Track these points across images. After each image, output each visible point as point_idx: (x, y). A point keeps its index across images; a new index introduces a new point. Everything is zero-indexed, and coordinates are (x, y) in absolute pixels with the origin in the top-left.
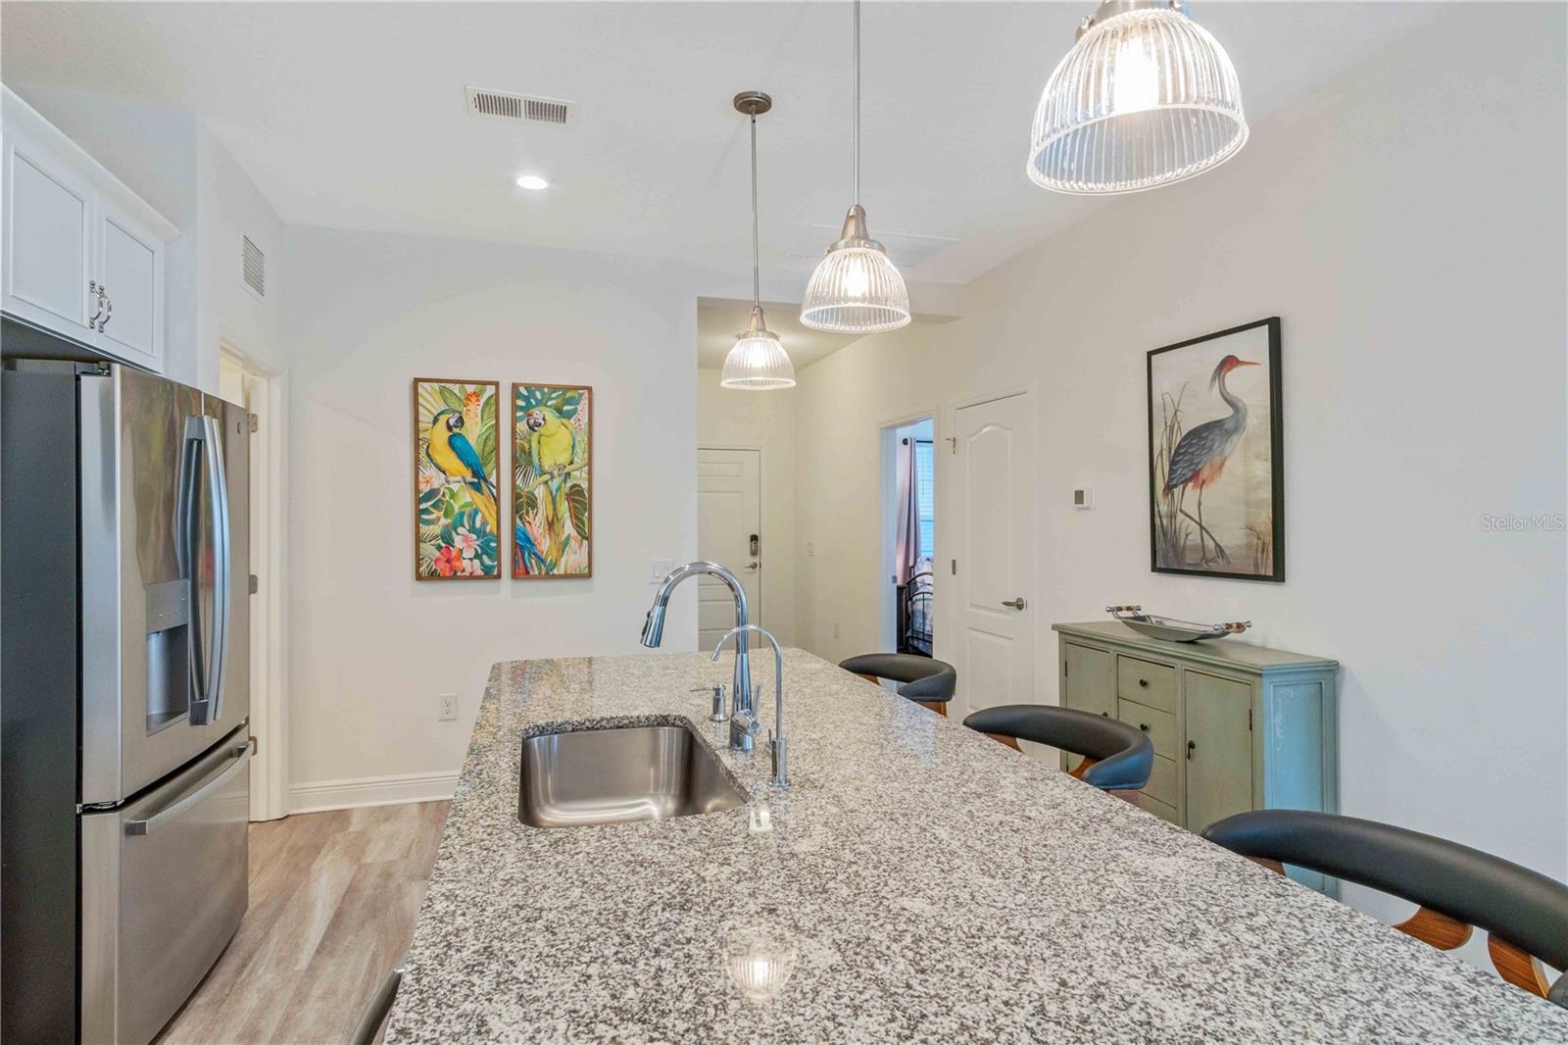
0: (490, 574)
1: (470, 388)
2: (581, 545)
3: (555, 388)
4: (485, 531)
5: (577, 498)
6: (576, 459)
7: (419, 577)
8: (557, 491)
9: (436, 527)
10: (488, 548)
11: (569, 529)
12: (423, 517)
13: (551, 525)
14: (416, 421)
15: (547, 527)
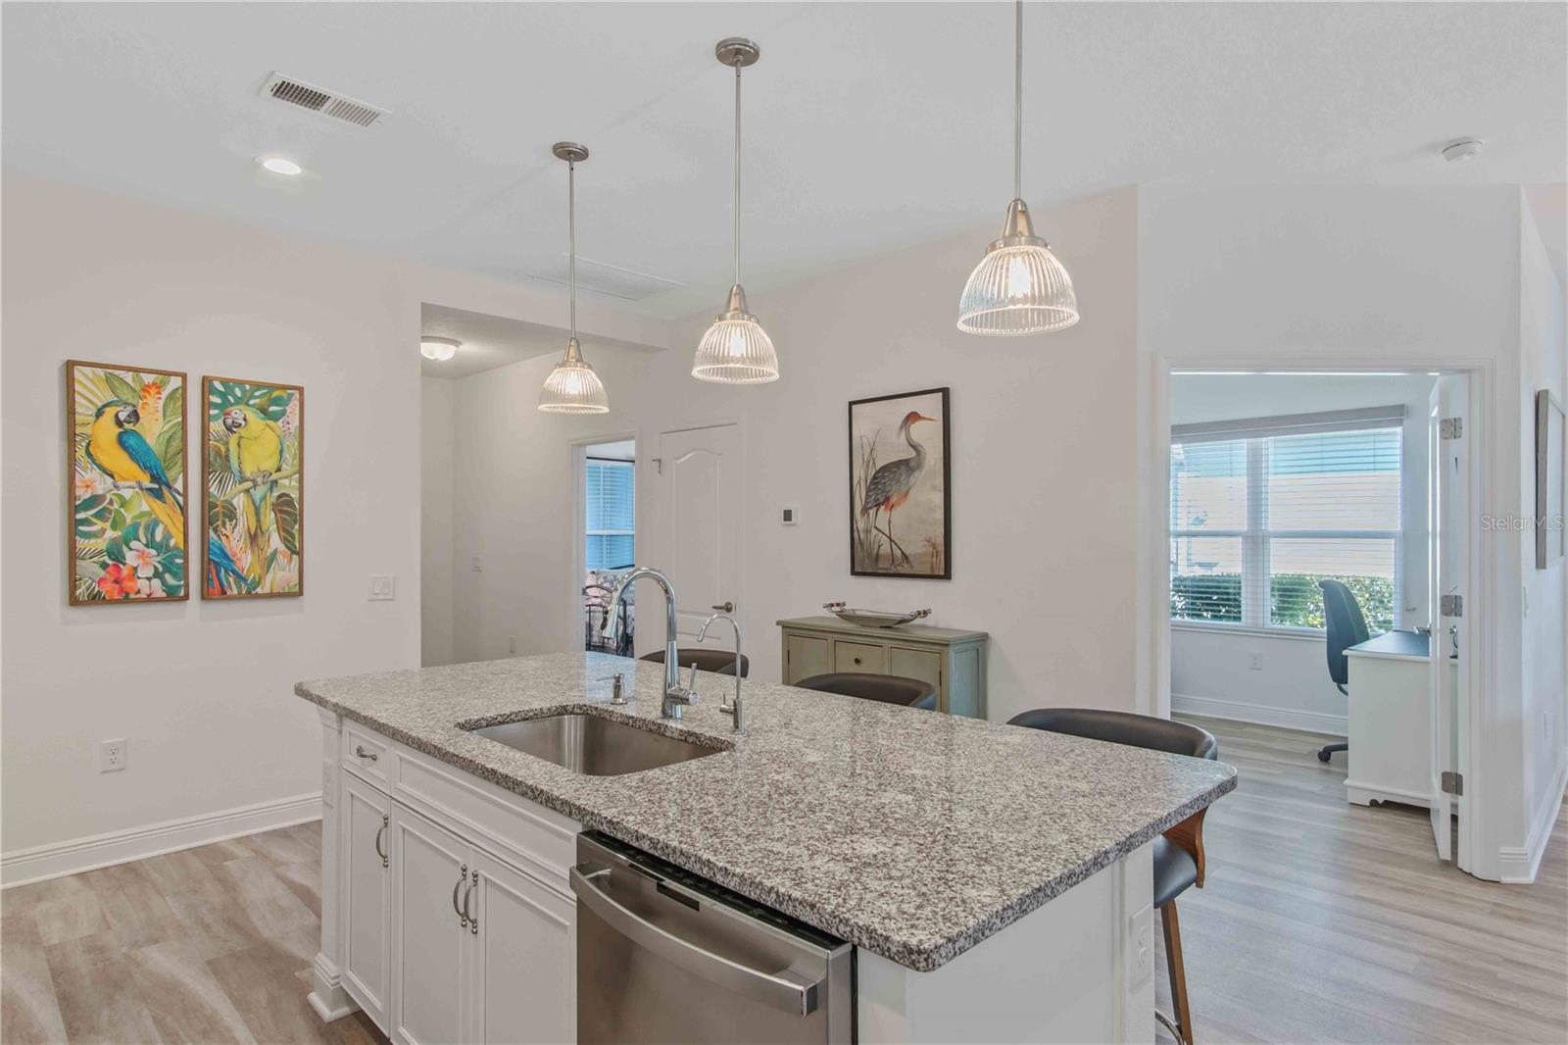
0: (173, 596)
1: (149, 378)
2: (290, 561)
3: (258, 386)
4: (167, 546)
5: (285, 508)
6: (284, 465)
7: (74, 601)
8: (261, 501)
9: (99, 541)
10: (171, 564)
11: (276, 542)
12: (81, 528)
13: (253, 539)
14: (70, 411)
15: (248, 541)
